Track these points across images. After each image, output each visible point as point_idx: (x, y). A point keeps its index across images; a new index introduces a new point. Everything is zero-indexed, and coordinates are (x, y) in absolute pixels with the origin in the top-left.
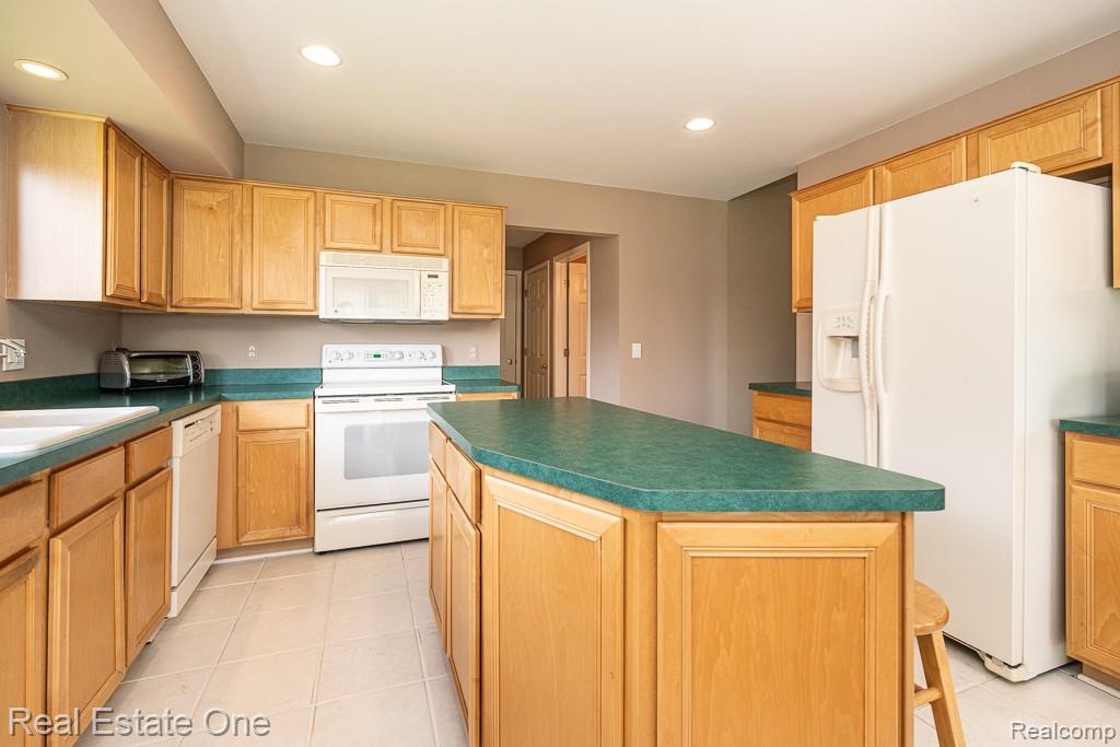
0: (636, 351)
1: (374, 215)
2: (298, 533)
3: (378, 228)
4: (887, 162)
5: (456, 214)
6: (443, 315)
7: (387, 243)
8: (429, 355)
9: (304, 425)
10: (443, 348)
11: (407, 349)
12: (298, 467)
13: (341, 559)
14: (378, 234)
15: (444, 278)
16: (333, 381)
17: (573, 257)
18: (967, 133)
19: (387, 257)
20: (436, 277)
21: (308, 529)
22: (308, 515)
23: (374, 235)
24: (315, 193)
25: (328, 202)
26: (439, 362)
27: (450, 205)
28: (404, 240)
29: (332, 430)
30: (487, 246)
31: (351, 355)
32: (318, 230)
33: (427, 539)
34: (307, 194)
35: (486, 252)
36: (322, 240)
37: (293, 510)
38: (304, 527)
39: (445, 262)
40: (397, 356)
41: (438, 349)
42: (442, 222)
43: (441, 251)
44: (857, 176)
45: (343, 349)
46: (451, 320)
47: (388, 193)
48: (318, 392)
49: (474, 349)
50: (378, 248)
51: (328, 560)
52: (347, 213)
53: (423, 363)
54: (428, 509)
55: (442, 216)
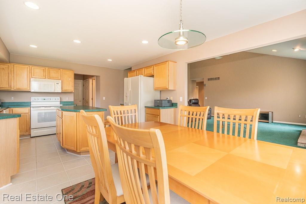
0: (104, 98)
1: (44, 71)
2: (27, 133)
3: (45, 74)
4: (138, 69)
5: (63, 72)
6: (60, 91)
7: (47, 77)
8: (57, 99)
9: (28, 112)
10: (60, 98)
11: (51, 98)
12: (27, 121)
13: (37, 138)
14: (45, 75)
15: (60, 84)
16: (33, 104)
17: (93, 79)
18: (144, 68)
19: (47, 80)
20: (58, 84)
21: (29, 132)
22: (29, 130)
23: (44, 75)
24: (29, 66)
25: (33, 68)
26: (59, 100)
27: (61, 70)
28: (51, 76)
29: (35, 113)
30: (70, 78)
31: (38, 99)
32: (30, 74)
33: (56, 134)
34: (27, 67)
35: (70, 79)
36: (31, 76)
37: (26, 129)
38: (28, 132)
39: (60, 81)
40: (49, 99)
41: (59, 98)
42: (60, 73)
43: (59, 79)
44: (134, 71)
45: (36, 98)
46: (62, 92)
47: (47, 67)
48: (31, 106)
49: (67, 98)
50: (44, 78)
51: (34, 139)
52: (38, 71)
53: (55, 101)
54: (56, 129)
55: (60, 72)
